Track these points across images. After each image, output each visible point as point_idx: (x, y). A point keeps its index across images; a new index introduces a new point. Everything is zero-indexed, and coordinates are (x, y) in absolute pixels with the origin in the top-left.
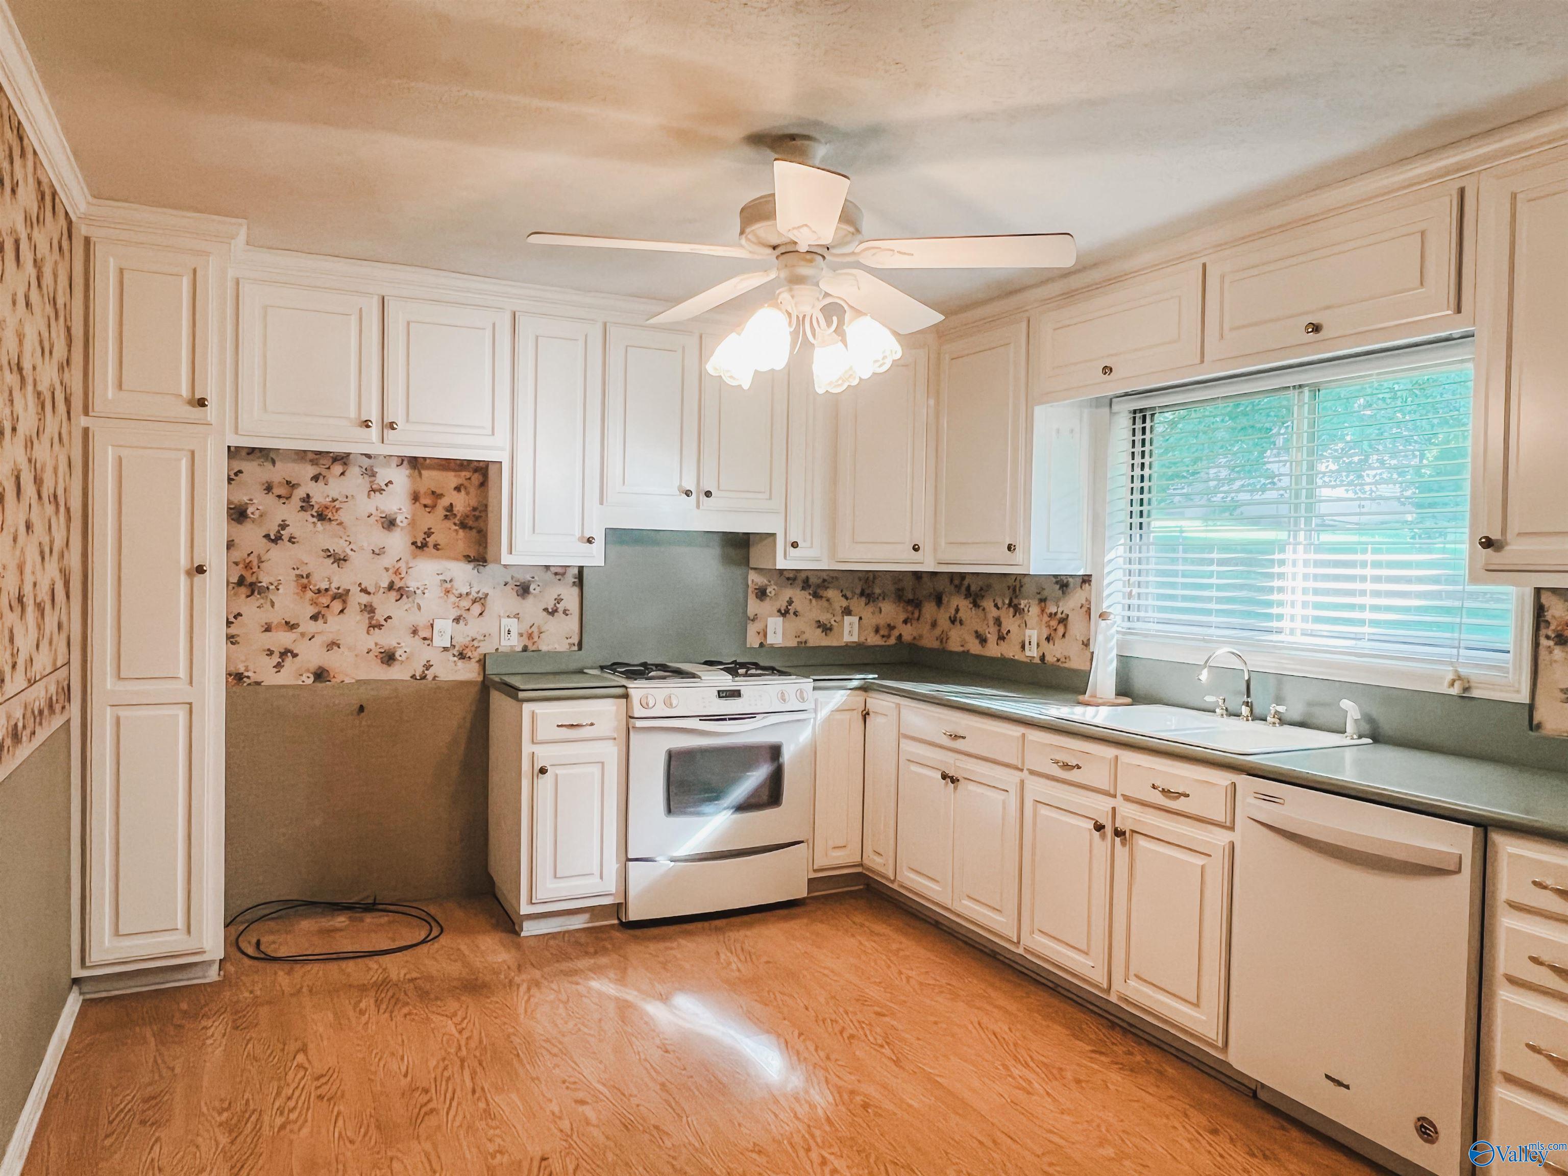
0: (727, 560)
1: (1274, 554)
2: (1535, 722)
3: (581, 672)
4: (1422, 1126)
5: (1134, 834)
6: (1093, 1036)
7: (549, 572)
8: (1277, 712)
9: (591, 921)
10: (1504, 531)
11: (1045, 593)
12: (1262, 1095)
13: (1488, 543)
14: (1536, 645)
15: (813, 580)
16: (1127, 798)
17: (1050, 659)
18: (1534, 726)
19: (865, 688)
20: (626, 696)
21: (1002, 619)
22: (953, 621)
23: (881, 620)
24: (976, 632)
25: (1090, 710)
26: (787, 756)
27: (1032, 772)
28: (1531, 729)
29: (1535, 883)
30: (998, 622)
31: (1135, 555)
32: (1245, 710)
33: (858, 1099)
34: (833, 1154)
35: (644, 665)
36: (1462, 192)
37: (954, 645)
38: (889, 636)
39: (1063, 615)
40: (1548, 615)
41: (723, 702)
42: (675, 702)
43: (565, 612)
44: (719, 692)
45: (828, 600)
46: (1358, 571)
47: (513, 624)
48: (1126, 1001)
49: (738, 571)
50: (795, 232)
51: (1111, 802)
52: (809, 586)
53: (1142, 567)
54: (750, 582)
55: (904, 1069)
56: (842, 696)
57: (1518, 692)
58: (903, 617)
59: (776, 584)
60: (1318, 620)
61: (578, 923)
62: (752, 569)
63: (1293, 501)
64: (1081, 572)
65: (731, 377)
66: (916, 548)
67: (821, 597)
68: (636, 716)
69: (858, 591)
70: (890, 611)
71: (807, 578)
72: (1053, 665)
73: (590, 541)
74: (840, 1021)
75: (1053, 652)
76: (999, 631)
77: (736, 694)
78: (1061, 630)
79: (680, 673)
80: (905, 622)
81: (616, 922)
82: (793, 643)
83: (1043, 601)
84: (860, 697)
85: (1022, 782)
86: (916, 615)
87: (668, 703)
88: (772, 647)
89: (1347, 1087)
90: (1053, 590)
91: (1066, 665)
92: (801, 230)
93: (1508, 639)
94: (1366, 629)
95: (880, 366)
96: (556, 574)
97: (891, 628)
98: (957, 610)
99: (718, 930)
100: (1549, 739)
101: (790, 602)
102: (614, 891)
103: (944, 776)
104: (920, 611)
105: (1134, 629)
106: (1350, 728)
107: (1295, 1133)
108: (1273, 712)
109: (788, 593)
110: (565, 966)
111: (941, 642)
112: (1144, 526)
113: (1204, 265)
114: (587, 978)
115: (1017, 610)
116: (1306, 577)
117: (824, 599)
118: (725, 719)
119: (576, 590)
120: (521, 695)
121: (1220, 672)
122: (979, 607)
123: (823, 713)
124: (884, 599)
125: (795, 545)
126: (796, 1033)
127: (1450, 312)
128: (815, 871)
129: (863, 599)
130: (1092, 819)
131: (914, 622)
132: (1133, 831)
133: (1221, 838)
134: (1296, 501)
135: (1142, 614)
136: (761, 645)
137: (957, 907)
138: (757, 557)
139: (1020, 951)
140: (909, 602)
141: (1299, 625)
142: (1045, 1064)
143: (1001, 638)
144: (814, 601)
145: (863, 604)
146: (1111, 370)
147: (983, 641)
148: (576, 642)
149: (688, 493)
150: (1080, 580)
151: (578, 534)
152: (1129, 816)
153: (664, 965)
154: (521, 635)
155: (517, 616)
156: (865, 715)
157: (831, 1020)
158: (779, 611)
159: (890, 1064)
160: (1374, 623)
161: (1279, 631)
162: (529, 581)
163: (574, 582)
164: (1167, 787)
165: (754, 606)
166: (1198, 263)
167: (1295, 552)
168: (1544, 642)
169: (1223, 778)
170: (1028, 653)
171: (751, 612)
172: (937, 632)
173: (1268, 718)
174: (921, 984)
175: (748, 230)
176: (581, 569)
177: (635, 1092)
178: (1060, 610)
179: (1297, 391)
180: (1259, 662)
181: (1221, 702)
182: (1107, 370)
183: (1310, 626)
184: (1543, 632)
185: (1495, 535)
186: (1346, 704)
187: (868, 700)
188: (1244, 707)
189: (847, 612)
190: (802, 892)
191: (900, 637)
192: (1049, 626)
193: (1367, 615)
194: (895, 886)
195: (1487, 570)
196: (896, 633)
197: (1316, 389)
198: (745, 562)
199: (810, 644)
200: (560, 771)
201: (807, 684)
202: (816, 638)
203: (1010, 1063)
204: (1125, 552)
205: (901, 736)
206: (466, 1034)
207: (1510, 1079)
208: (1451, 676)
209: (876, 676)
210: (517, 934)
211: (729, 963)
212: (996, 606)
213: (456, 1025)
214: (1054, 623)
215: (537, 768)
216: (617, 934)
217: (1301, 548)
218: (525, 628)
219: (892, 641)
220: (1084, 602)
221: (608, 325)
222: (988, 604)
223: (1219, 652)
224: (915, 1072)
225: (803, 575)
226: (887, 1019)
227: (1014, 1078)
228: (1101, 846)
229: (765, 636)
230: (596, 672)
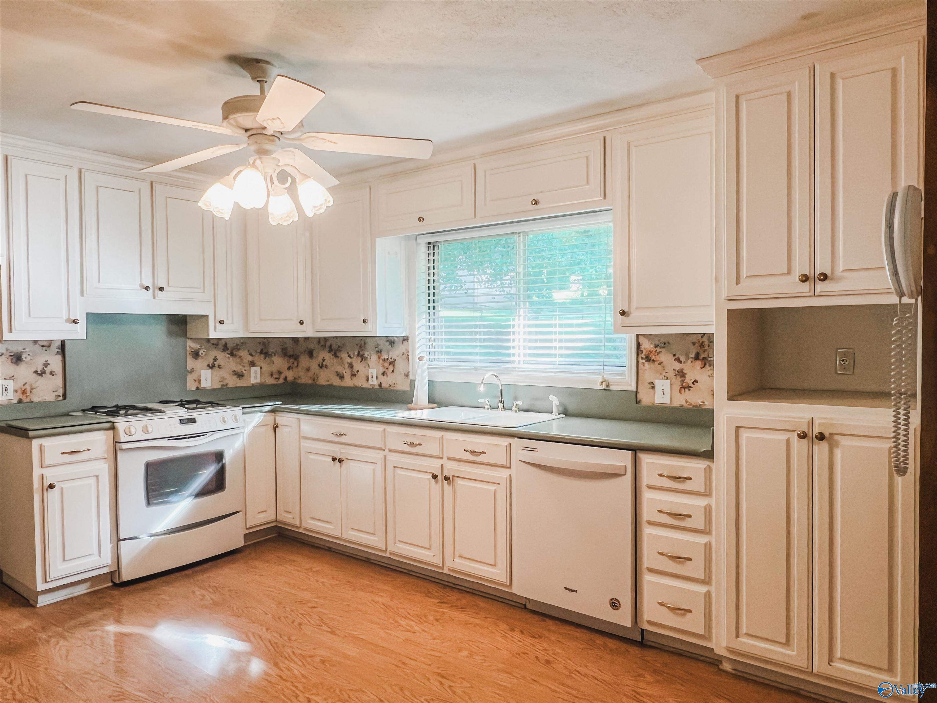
0: (170, 334)
1: (510, 321)
2: (638, 400)
3: (67, 415)
4: (613, 602)
5: (455, 478)
6: (436, 594)
7: (37, 345)
8: (517, 405)
9: (91, 586)
10: (630, 307)
11: (380, 347)
12: (529, 606)
13: (623, 313)
14: (638, 362)
15: (230, 345)
16: (449, 459)
17: (384, 385)
18: (638, 402)
19: (273, 411)
20: (113, 428)
21: (354, 364)
22: (321, 366)
23: (274, 368)
24: (337, 372)
25: (419, 412)
26: (227, 459)
27: (391, 451)
28: (637, 403)
29: (659, 475)
30: (351, 366)
31: (432, 324)
32: (500, 405)
33: (318, 659)
34: (313, 694)
35: (117, 406)
36: (605, 138)
37: (322, 381)
38: (279, 379)
39: (392, 360)
40: (642, 347)
41: (184, 426)
42: (150, 429)
43: (52, 373)
44: (181, 420)
45: (240, 357)
46: (553, 329)
47: (10, 384)
48: (454, 571)
49: (181, 340)
50: (269, 122)
51: (441, 462)
52: (228, 349)
53: (436, 330)
54: (188, 348)
55: (338, 636)
56: (260, 416)
57: (631, 385)
58: (287, 366)
59: (205, 348)
60: (530, 355)
61: (81, 590)
62: (188, 338)
63: (518, 293)
64: (403, 335)
65: (218, 211)
66: (301, 323)
67: (236, 355)
68: (122, 441)
69: (259, 351)
70: (279, 362)
71: (226, 344)
72: (387, 388)
73: (75, 321)
74: (289, 616)
75: (386, 382)
76: (352, 371)
77: (192, 421)
78: (391, 368)
79: (147, 410)
80: (289, 368)
81: (110, 584)
82: (218, 386)
83: (379, 352)
84: (271, 417)
85: (385, 457)
86: (296, 364)
87: (145, 430)
88: (204, 389)
89: (576, 591)
90: (385, 346)
91: (394, 388)
92: (275, 121)
93: (625, 361)
94: (557, 359)
95: (318, 210)
96: (43, 346)
97: (280, 373)
98: (324, 360)
99: (187, 576)
100: (645, 407)
101: (215, 360)
102: (110, 563)
103: (334, 459)
104: (298, 361)
105: (432, 365)
106: (555, 410)
107: (550, 622)
108: (515, 405)
109: (214, 353)
110: (82, 619)
111: (314, 380)
112: (436, 307)
113: (475, 164)
114: (102, 625)
115: (363, 358)
116: (524, 333)
117: (238, 357)
118: (185, 438)
119: (59, 357)
120: (31, 433)
121: (489, 386)
122: (338, 357)
123: (248, 429)
124: (275, 355)
125: (222, 322)
126: (264, 630)
127: (601, 198)
128: (247, 529)
129: (262, 355)
130: (430, 473)
131: (294, 370)
132: (454, 476)
133: (504, 474)
134: (519, 293)
135: (436, 357)
136: (197, 388)
137: (345, 536)
138: (193, 330)
139: (387, 555)
140: (290, 356)
141: (522, 358)
142: (417, 615)
143: (353, 375)
144: (231, 359)
145: (262, 359)
146: (423, 219)
147: (342, 377)
148: (61, 394)
149: (147, 288)
150: (402, 339)
151: (65, 317)
152: (451, 468)
153: (158, 606)
154: (16, 391)
155: (12, 378)
156: (275, 427)
157: (284, 617)
158: (208, 365)
159: (329, 635)
160: (561, 355)
161: (514, 362)
162: (21, 352)
163: (58, 352)
164: (473, 450)
165: (191, 363)
166: (472, 162)
167: (519, 320)
168: (641, 361)
169: (504, 442)
170: (371, 383)
171: (189, 366)
172: (310, 374)
173: (513, 409)
174: (331, 585)
175: (231, 117)
176: (63, 343)
177: (166, 690)
178: (390, 357)
179: (517, 235)
180: (505, 379)
181: (487, 402)
182: (421, 219)
183: (528, 359)
184: (640, 356)
185: (626, 310)
186: (552, 398)
187: (276, 417)
188: (500, 404)
189: (252, 364)
190: (240, 543)
191: (286, 379)
192: (383, 366)
193: (558, 352)
194: (301, 531)
195: (622, 326)
196: (283, 376)
197: (526, 234)
198: (184, 334)
199: (230, 386)
200: (65, 485)
201: (238, 411)
202: (233, 382)
203: (397, 619)
204: (426, 322)
205: (302, 437)
206: (17, 682)
207: (650, 570)
208: (601, 380)
209: (281, 403)
210: (34, 607)
211: (204, 596)
212: (349, 356)
213: (5, 679)
214: (386, 365)
215: (46, 485)
216: (116, 592)
217: (521, 318)
218: (19, 384)
219: (281, 381)
220: (404, 351)
221: (83, 171)
222: (344, 355)
223: (487, 376)
224: (346, 636)
225: (223, 342)
226: (318, 609)
227: (402, 626)
228: (435, 487)
229: (199, 382)
230: (80, 414)
